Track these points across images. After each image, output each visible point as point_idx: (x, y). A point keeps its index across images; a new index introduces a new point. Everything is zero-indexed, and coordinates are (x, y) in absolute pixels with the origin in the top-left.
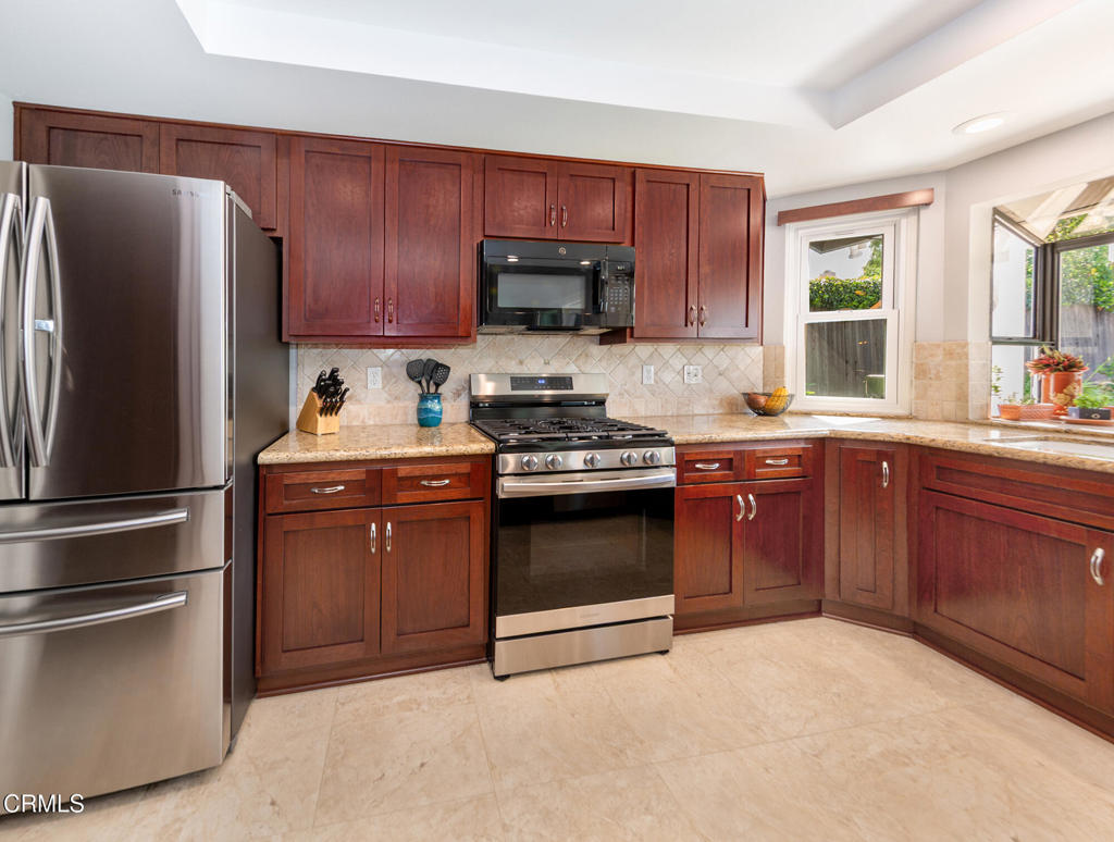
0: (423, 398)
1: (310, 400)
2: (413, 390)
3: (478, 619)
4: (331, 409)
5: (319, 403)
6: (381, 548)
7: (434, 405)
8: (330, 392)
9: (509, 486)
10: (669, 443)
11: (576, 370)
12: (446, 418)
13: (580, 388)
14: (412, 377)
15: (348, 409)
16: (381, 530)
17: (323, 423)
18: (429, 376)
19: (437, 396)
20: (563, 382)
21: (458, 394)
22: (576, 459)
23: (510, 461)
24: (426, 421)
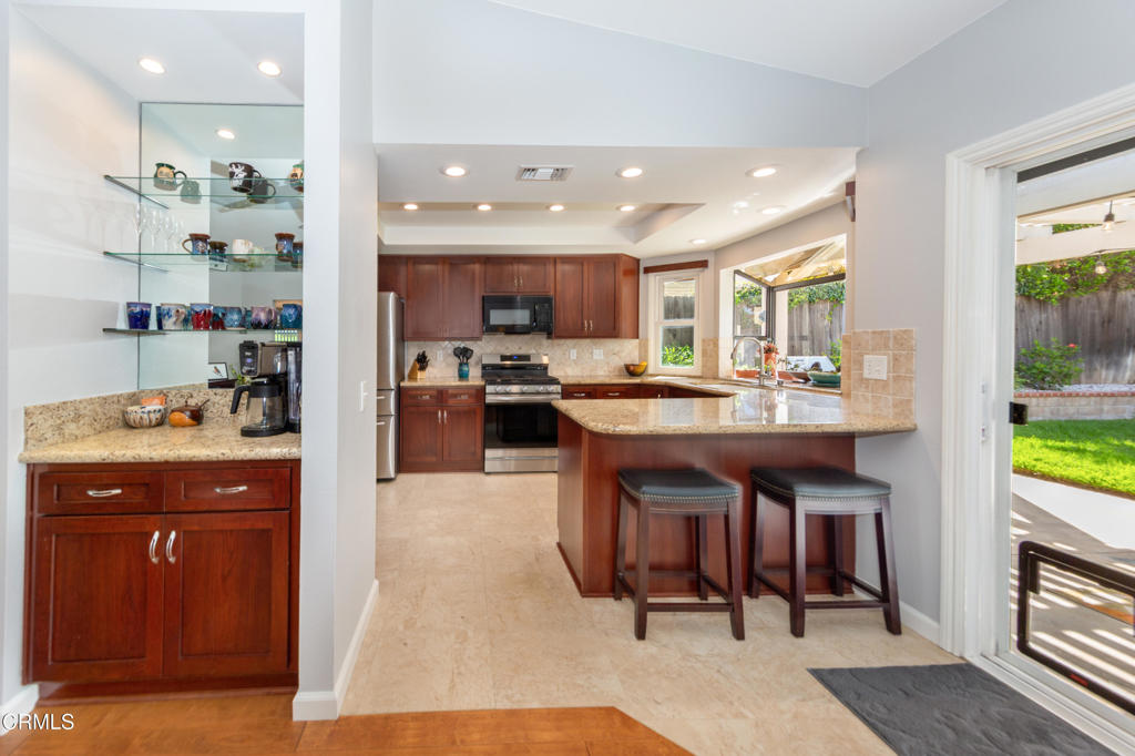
0: (461, 365)
1: (414, 364)
2: (456, 361)
3: (479, 451)
4: (423, 368)
5: (418, 366)
6: (443, 422)
7: (465, 368)
8: (422, 361)
9: (490, 399)
10: (558, 383)
11: (534, 351)
12: (471, 374)
13: (533, 361)
14: (456, 355)
15: (429, 369)
16: (443, 414)
17: (420, 375)
18: (463, 354)
19: (467, 364)
20: (527, 358)
21: (477, 364)
22: (515, 388)
23: (489, 389)
24: (463, 376)
